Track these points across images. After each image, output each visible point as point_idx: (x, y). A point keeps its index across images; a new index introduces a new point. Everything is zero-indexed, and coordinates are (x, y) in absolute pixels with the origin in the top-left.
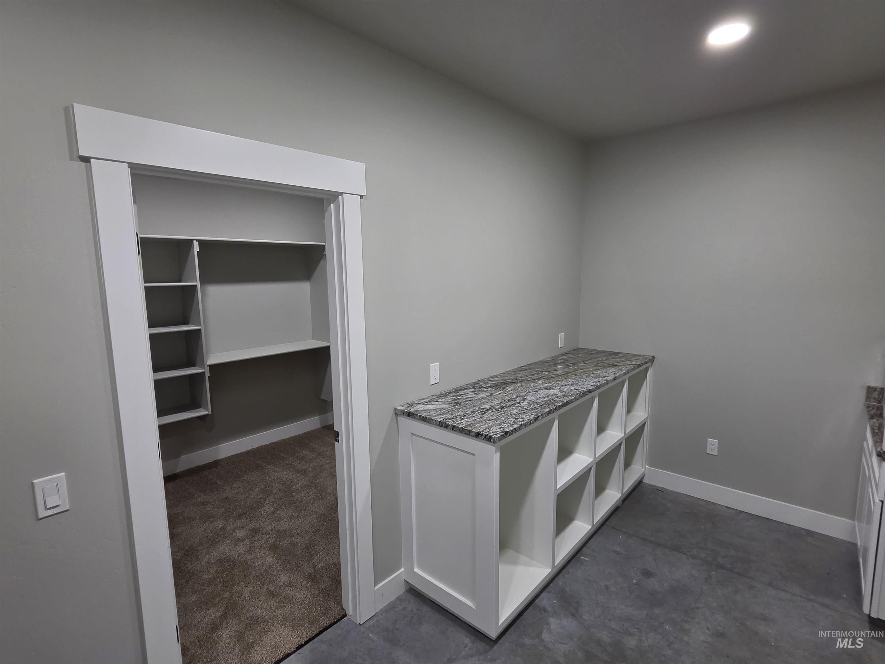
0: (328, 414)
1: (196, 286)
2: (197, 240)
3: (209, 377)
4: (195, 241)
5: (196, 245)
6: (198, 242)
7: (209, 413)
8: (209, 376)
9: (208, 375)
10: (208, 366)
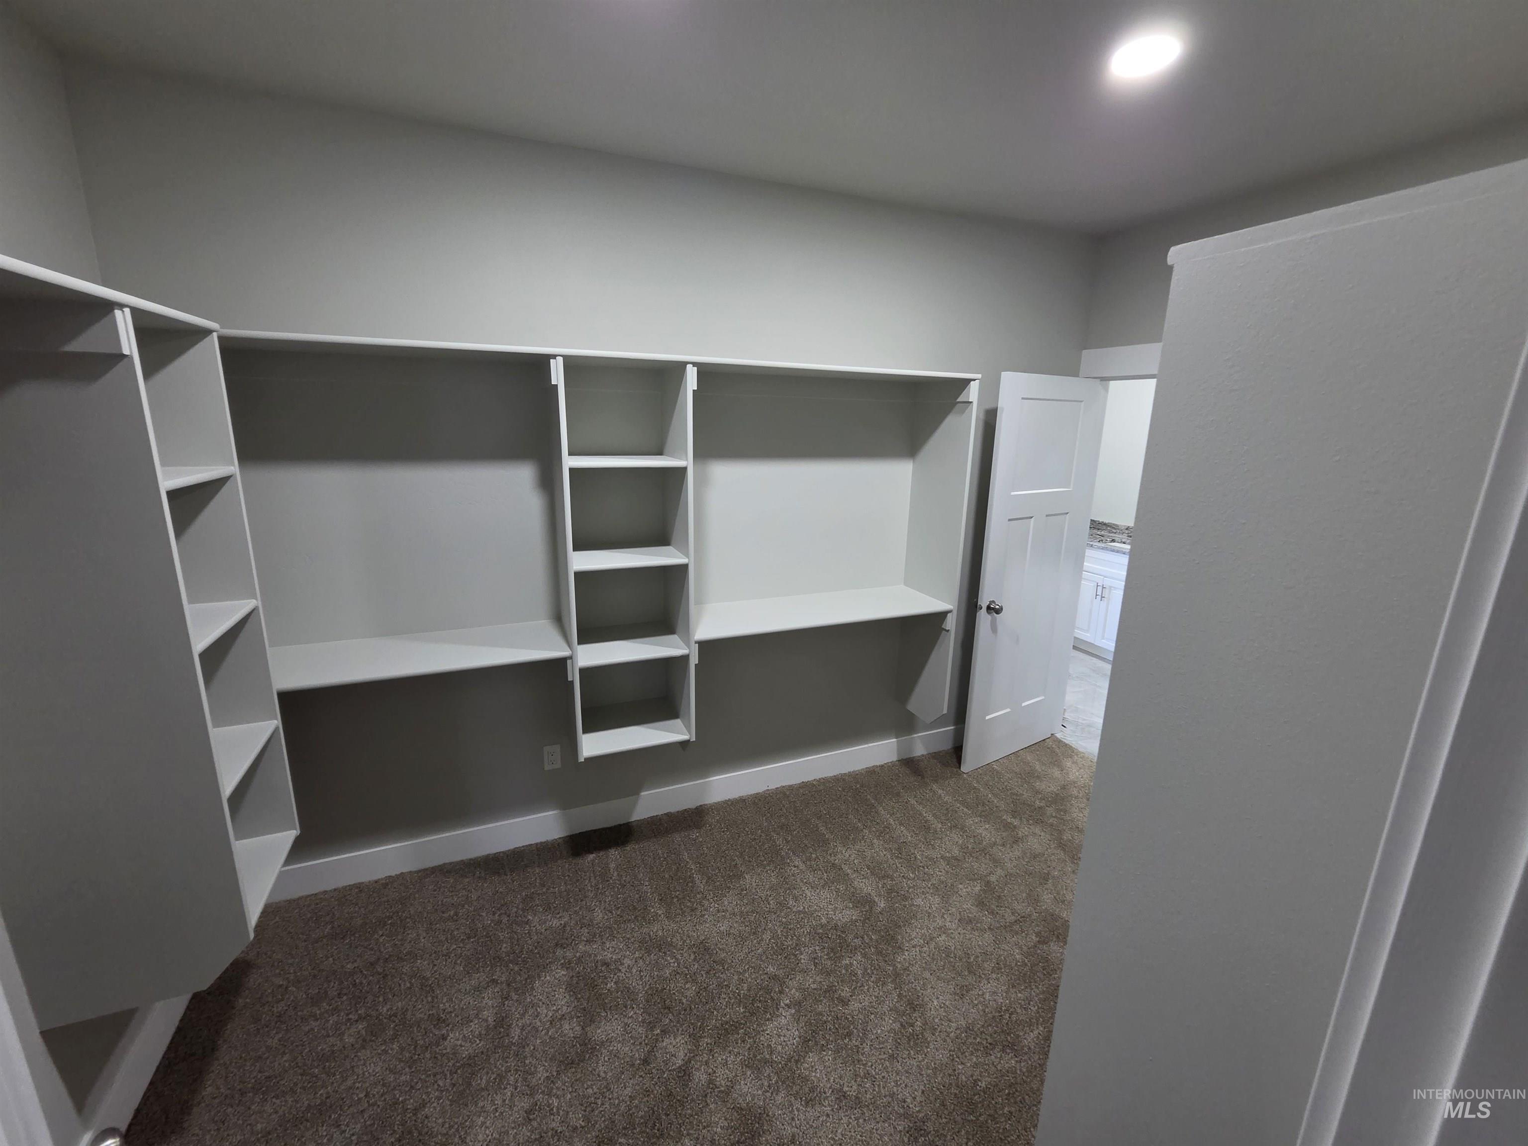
0: (915, 735)
1: (684, 470)
2: (694, 364)
3: (696, 665)
4: (689, 367)
5: (691, 375)
6: (696, 368)
7: (690, 738)
8: (697, 663)
9: (694, 660)
10: (696, 642)
